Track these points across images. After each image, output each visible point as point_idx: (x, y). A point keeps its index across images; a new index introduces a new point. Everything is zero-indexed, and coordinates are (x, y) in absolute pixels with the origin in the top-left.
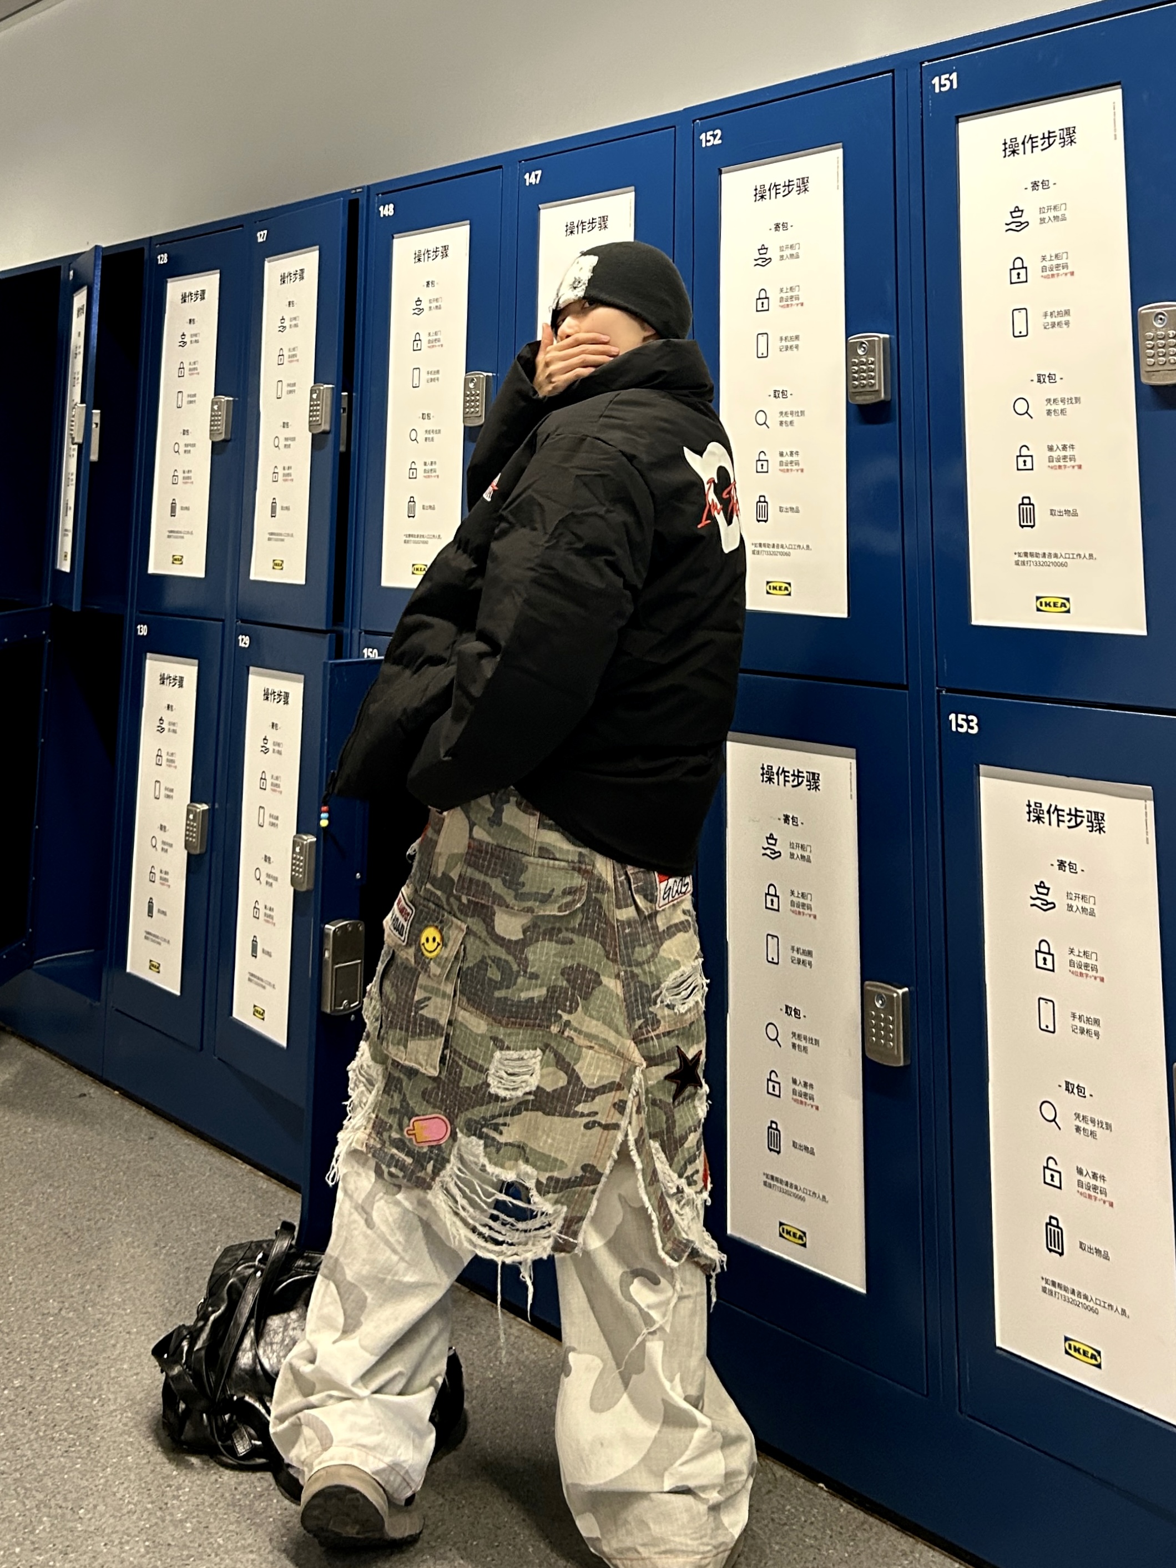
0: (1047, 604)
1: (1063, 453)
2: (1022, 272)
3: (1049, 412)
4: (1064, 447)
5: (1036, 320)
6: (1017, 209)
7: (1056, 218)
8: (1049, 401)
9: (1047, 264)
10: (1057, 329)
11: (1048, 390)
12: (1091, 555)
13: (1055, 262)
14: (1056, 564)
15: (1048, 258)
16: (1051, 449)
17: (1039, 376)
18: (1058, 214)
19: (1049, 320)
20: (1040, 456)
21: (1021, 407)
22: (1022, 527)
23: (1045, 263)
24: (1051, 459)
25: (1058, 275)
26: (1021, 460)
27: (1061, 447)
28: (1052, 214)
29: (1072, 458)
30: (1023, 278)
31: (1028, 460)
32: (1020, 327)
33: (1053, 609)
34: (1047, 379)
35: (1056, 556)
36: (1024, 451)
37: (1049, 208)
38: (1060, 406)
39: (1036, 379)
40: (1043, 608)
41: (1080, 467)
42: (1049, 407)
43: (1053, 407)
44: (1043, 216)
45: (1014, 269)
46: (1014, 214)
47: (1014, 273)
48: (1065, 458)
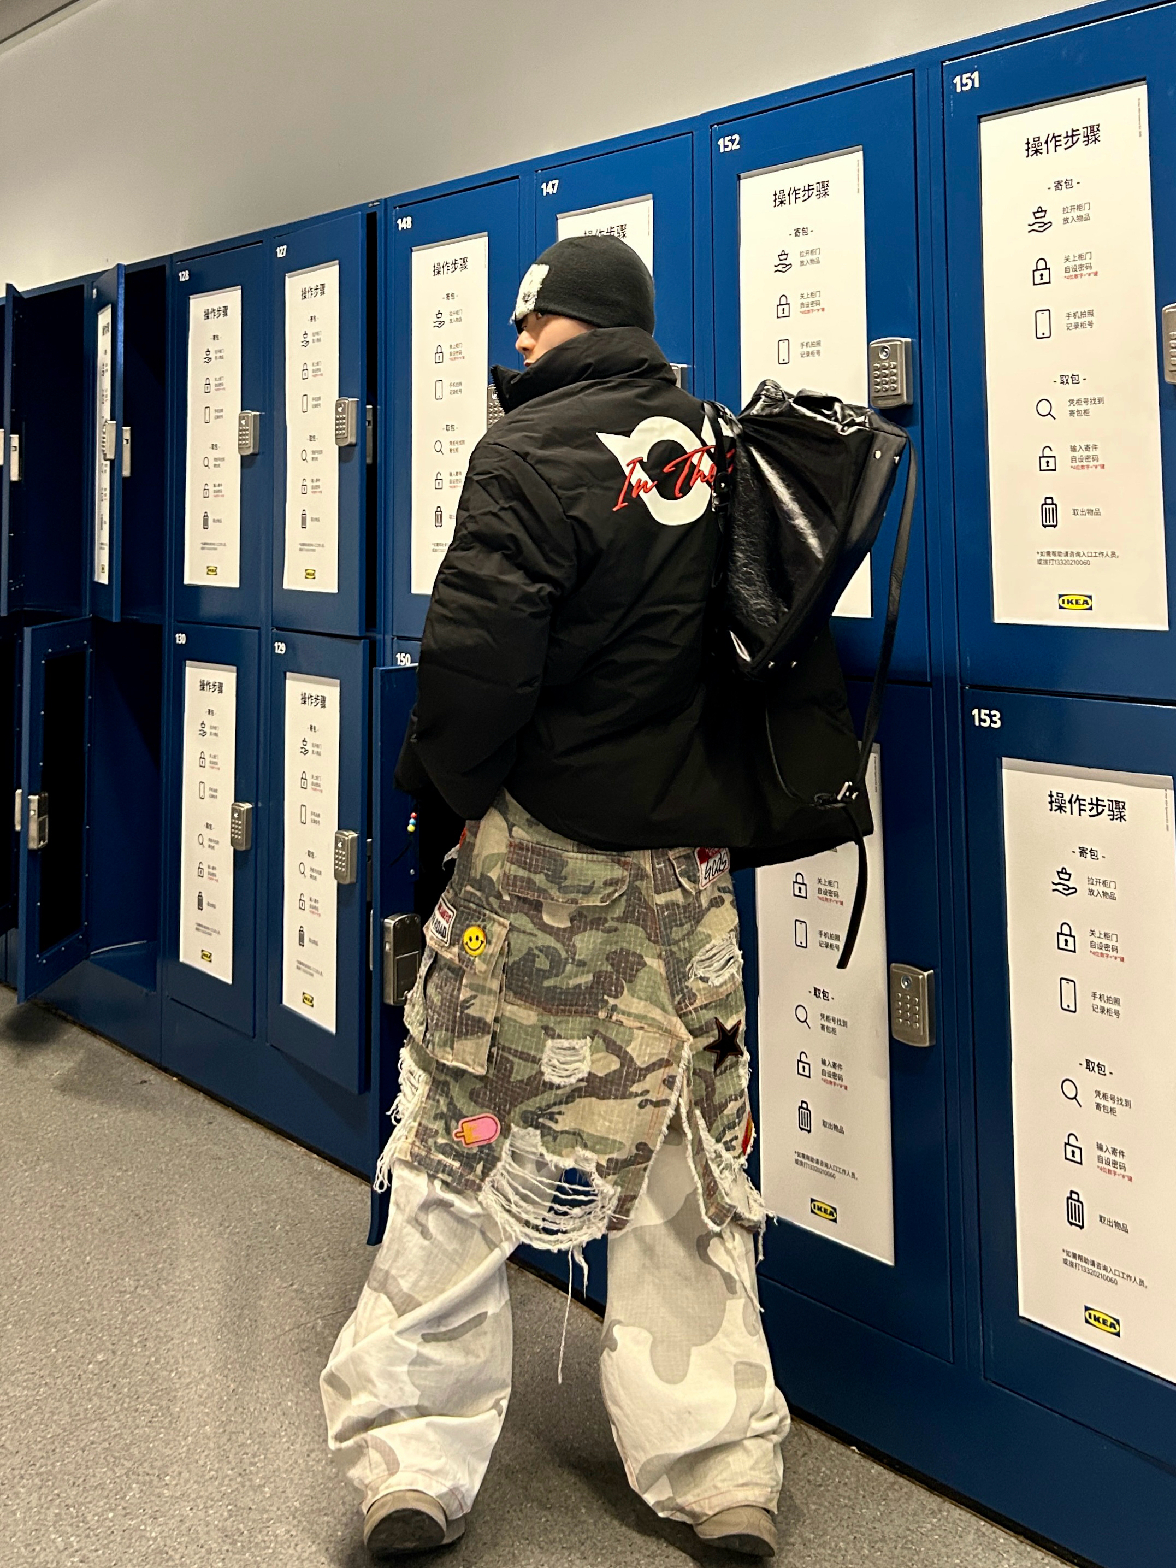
0: (1070, 602)
1: (1087, 453)
2: (1046, 273)
3: (1072, 413)
4: (1087, 447)
5: (1059, 321)
6: (1040, 210)
7: (1080, 218)
8: (1071, 401)
9: (1071, 264)
10: (1080, 330)
11: (1072, 391)
12: (1113, 553)
13: (1078, 263)
14: (1078, 563)
15: (1071, 258)
16: (1073, 449)
17: (1062, 376)
18: (1082, 213)
19: (1072, 320)
20: (1063, 457)
21: (1044, 408)
22: (1045, 526)
23: (1068, 264)
24: (1073, 459)
25: (1081, 275)
26: (1044, 460)
27: (1083, 448)
28: (1076, 213)
29: (1095, 458)
30: (1046, 279)
31: (1051, 460)
32: (1043, 329)
33: (1075, 606)
34: (1070, 380)
35: (1078, 554)
36: (1047, 452)
37: (1073, 208)
38: (1083, 407)
39: (1059, 380)
40: (1065, 605)
41: (1103, 467)
42: (1072, 408)
43: (1076, 408)
44: (1066, 216)
45: (1037, 270)
46: (1037, 215)
47: (1038, 274)
48: (1088, 458)
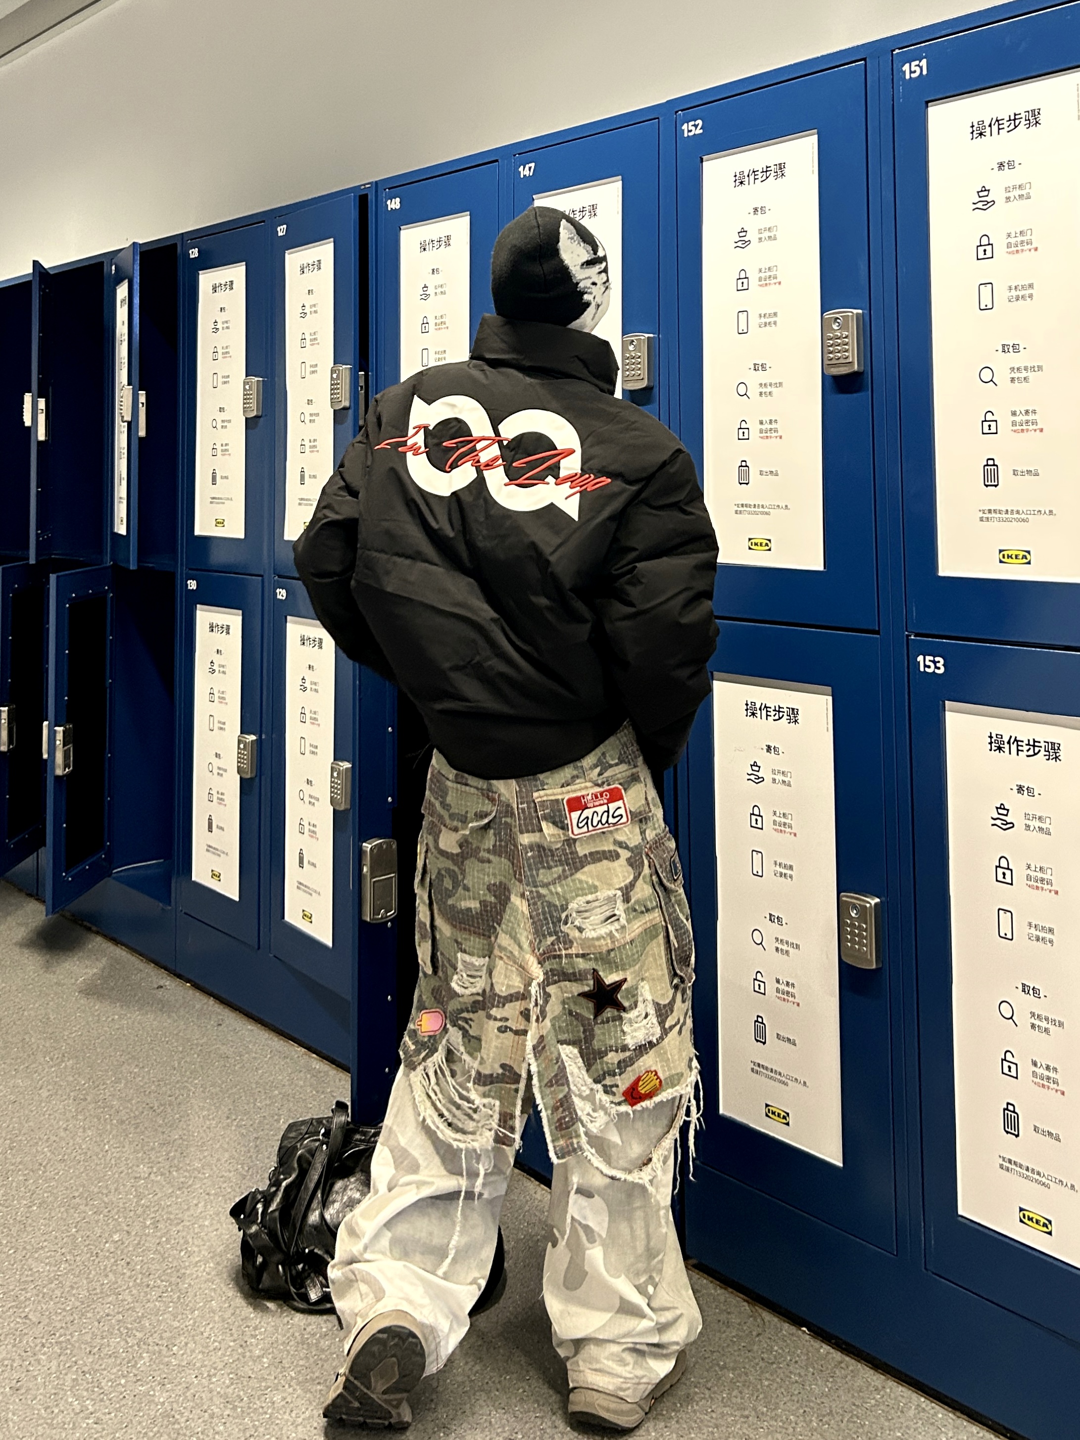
0: (1009, 557)
1: (1027, 418)
2: (989, 248)
3: (1013, 380)
4: (1027, 412)
5: (1001, 293)
6: (984, 189)
7: (1021, 196)
8: (1012, 369)
9: (1012, 240)
10: (1021, 302)
11: (1014, 359)
12: (1051, 512)
13: (1020, 239)
14: (1018, 520)
15: (1013, 235)
16: (1014, 414)
17: (1003, 346)
18: (1024, 192)
19: (1014, 293)
20: (1004, 421)
21: (986, 375)
22: (987, 486)
23: (1010, 240)
24: (1014, 424)
25: (1022, 250)
26: (986, 424)
27: (1023, 412)
28: (1017, 192)
29: (1034, 423)
30: (989, 254)
31: (993, 424)
32: (986, 301)
33: (1014, 561)
34: (1011, 349)
35: (1018, 512)
36: (989, 416)
37: (1014, 188)
38: (1024, 374)
39: (1000, 349)
40: (1006, 560)
41: (1041, 430)
42: (1013, 375)
43: (1016, 375)
44: (1008, 195)
45: (981, 246)
46: (981, 194)
47: (981, 249)
48: (1027, 422)
